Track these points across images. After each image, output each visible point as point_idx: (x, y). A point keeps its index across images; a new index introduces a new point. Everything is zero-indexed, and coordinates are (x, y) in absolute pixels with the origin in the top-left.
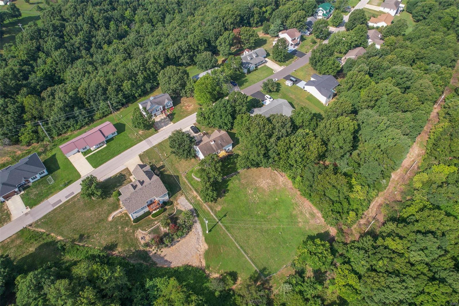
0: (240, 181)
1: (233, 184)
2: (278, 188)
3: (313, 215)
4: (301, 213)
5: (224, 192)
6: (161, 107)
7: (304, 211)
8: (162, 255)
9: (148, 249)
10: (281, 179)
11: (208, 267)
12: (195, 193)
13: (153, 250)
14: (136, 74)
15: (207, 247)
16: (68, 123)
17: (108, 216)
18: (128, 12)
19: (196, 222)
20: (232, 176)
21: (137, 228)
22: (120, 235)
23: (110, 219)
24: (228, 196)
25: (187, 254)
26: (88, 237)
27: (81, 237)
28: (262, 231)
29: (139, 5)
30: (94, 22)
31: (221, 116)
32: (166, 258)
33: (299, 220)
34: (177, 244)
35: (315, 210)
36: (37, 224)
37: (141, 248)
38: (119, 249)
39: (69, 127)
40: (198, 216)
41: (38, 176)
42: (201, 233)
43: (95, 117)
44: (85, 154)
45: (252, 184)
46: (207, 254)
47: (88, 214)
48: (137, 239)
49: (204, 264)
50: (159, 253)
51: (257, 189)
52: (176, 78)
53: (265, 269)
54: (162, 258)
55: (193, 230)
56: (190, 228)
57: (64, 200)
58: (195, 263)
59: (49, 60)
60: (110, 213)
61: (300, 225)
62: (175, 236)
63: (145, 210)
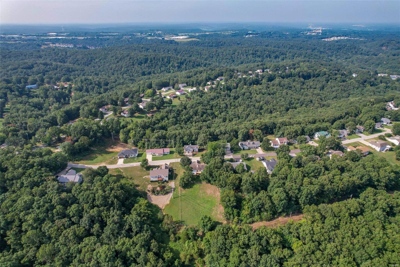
0: (200, 186)
1: (196, 186)
2: (214, 196)
4: (217, 210)
5: (190, 188)
6: (192, 149)
9: (148, 192)
10: (217, 193)
11: (164, 210)
12: (179, 183)
13: (149, 194)
14: (193, 135)
15: (169, 203)
16: (156, 145)
17: (144, 176)
18: (217, 112)
19: (171, 193)
20: (198, 183)
21: (150, 184)
22: (143, 184)
24: (191, 190)
25: (160, 202)
26: (133, 179)
27: (131, 178)
29: (225, 111)
30: (197, 113)
32: (152, 199)
33: (214, 212)
34: (159, 196)
35: (223, 212)
36: (122, 168)
37: (146, 191)
38: (139, 188)
39: (156, 146)
40: (174, 191)
41: (133, 156)
42: (170, 197)
43: (167, 146)
44: (153, 155)
45: (204, 189)
46: (167, 205)
47: (138, 173)
48: (147, 187)
49: (163, 208)
50: (151, 196)
51: (204, 192)
53: (183, 221)
54: (151, 198)
55: (168, 195)
56: (167, 193)
57: (135, 165)
58: (160, 206)
59: (167, 121)
60: (145, 175)
61: (212, 214)
62: (160, 193)
63: (157, 179)
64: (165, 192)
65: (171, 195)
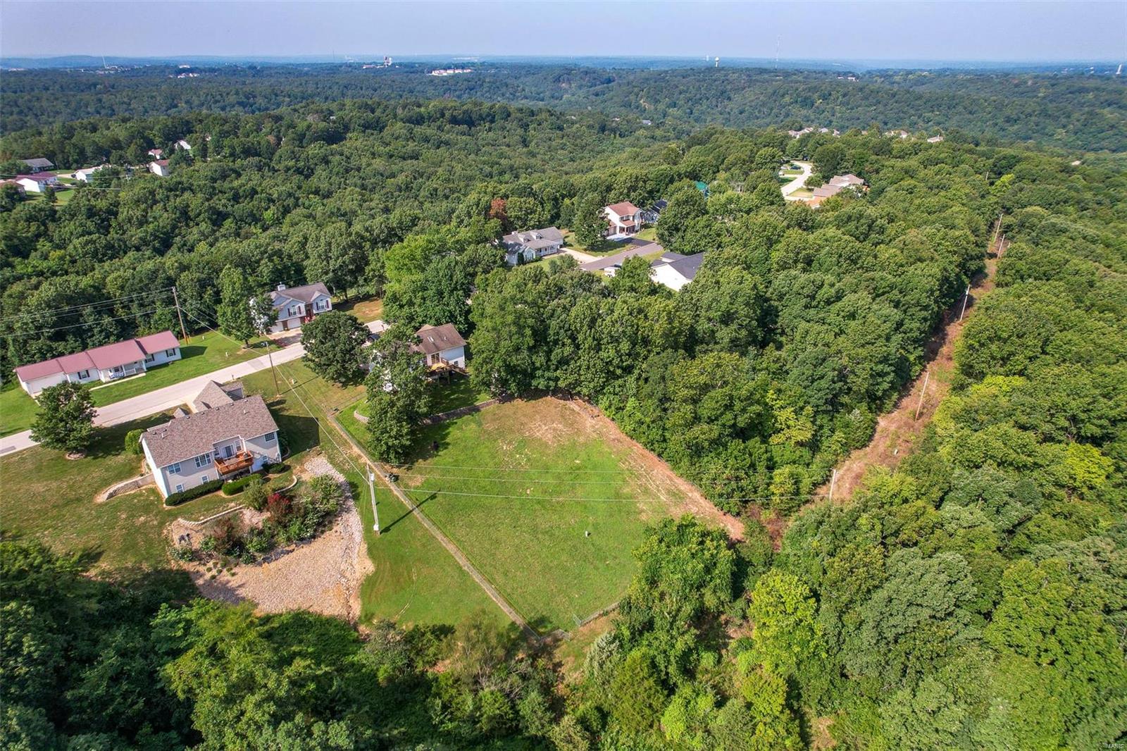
0: (480, 424)
1: (462, 431)
2: (582, 439)
3: (677, 496)
4: (646, 491)
5: (437, 448)
6: (302, 306)
7: (652, 487)
8: (234, 582)
9: (191, 567)
10: (589, 422)
11: (368, 617)
12: (356, 450)
13: (205, 572)
15: (370, 567)
17: (97, 491)
19: (348, 510)
20: (460, 416)
21: (173, 516)
22: (117, 532)
23: (102, 498)
24: (444, 457)
25: (309, 585)
28: (535, 530)
31: (440, 293)
32: (242, 592)
33: (641, 506)
34: (284, 559)
35: (683, 485)
37: (173, 565)
38: (104, 565)
40: (356, 497)
42: (358, 536)
45: (511, 431)
46: (369, 586)
47: (39, 487)
48: (167, 541)
49: (357, 609)
50: (225, 576)
51: (524, 443)
52: (344, 241)
53: (542, 621)
54: (232, 591)
55: (338, 527)
56: (326, 520)
58: (330, 607)
59: (57, 254)
60: (106, 483)
61: (644, 517)
62: (281, 538)
63: (212, 474)
64: (312, 519)
65: (352, 522)
